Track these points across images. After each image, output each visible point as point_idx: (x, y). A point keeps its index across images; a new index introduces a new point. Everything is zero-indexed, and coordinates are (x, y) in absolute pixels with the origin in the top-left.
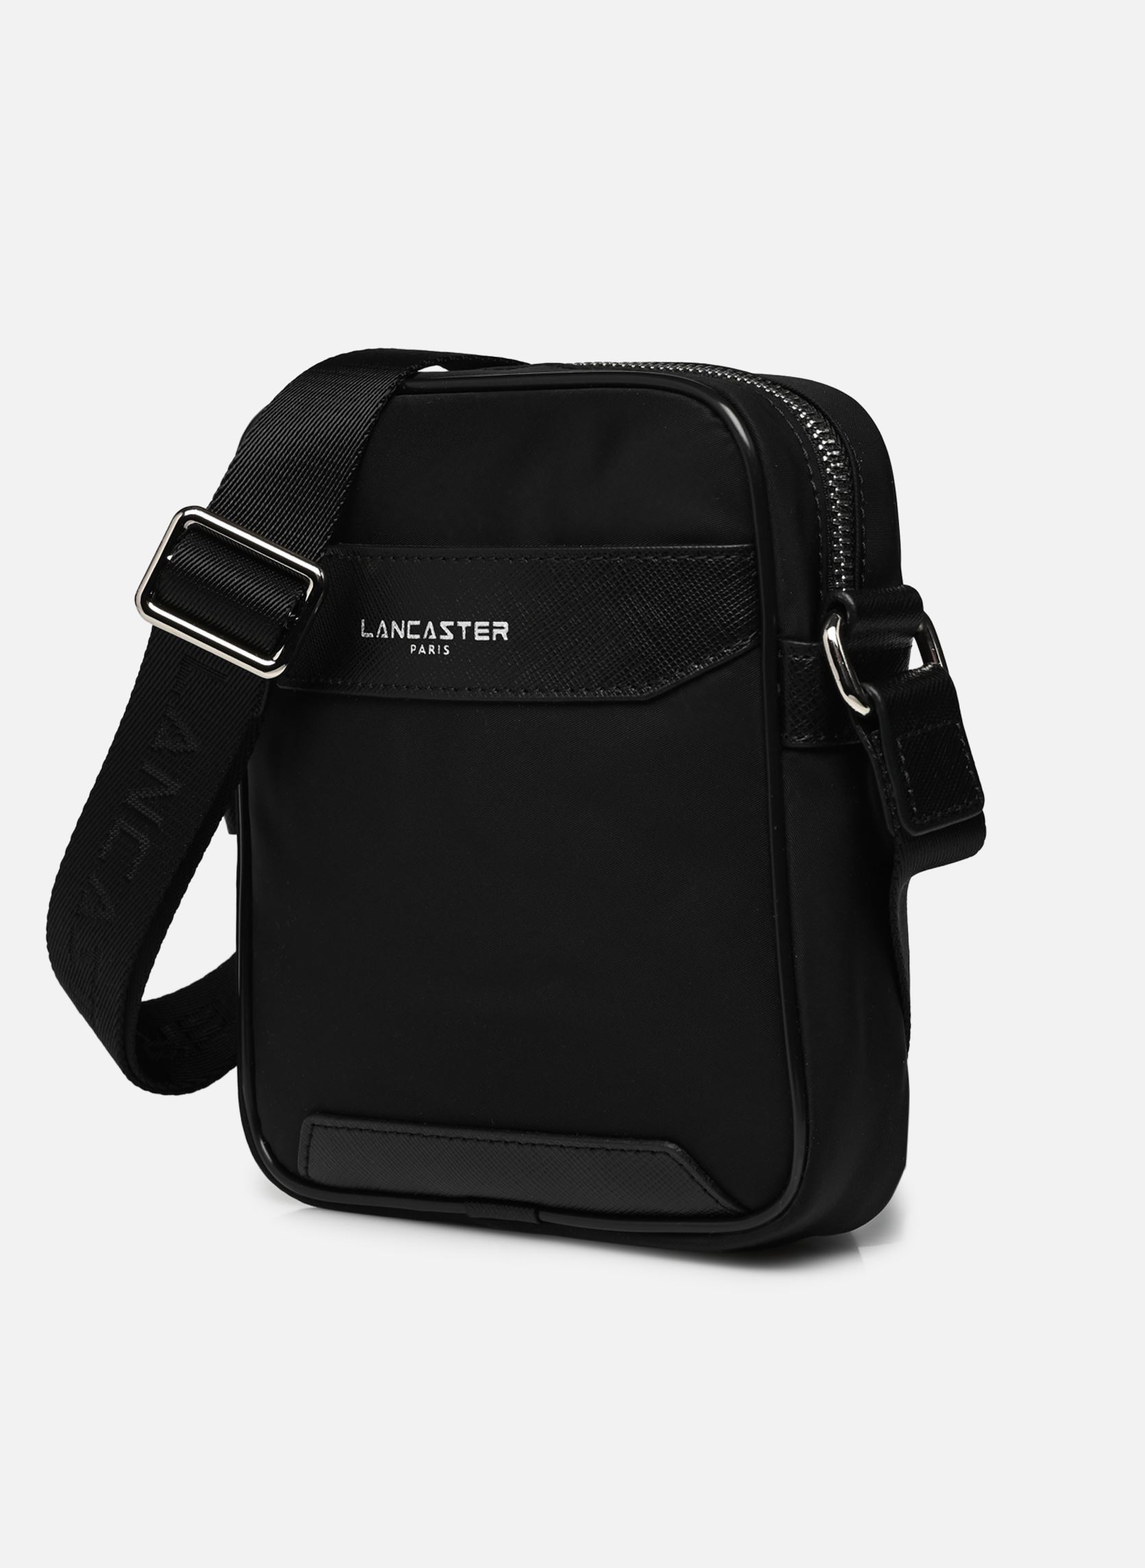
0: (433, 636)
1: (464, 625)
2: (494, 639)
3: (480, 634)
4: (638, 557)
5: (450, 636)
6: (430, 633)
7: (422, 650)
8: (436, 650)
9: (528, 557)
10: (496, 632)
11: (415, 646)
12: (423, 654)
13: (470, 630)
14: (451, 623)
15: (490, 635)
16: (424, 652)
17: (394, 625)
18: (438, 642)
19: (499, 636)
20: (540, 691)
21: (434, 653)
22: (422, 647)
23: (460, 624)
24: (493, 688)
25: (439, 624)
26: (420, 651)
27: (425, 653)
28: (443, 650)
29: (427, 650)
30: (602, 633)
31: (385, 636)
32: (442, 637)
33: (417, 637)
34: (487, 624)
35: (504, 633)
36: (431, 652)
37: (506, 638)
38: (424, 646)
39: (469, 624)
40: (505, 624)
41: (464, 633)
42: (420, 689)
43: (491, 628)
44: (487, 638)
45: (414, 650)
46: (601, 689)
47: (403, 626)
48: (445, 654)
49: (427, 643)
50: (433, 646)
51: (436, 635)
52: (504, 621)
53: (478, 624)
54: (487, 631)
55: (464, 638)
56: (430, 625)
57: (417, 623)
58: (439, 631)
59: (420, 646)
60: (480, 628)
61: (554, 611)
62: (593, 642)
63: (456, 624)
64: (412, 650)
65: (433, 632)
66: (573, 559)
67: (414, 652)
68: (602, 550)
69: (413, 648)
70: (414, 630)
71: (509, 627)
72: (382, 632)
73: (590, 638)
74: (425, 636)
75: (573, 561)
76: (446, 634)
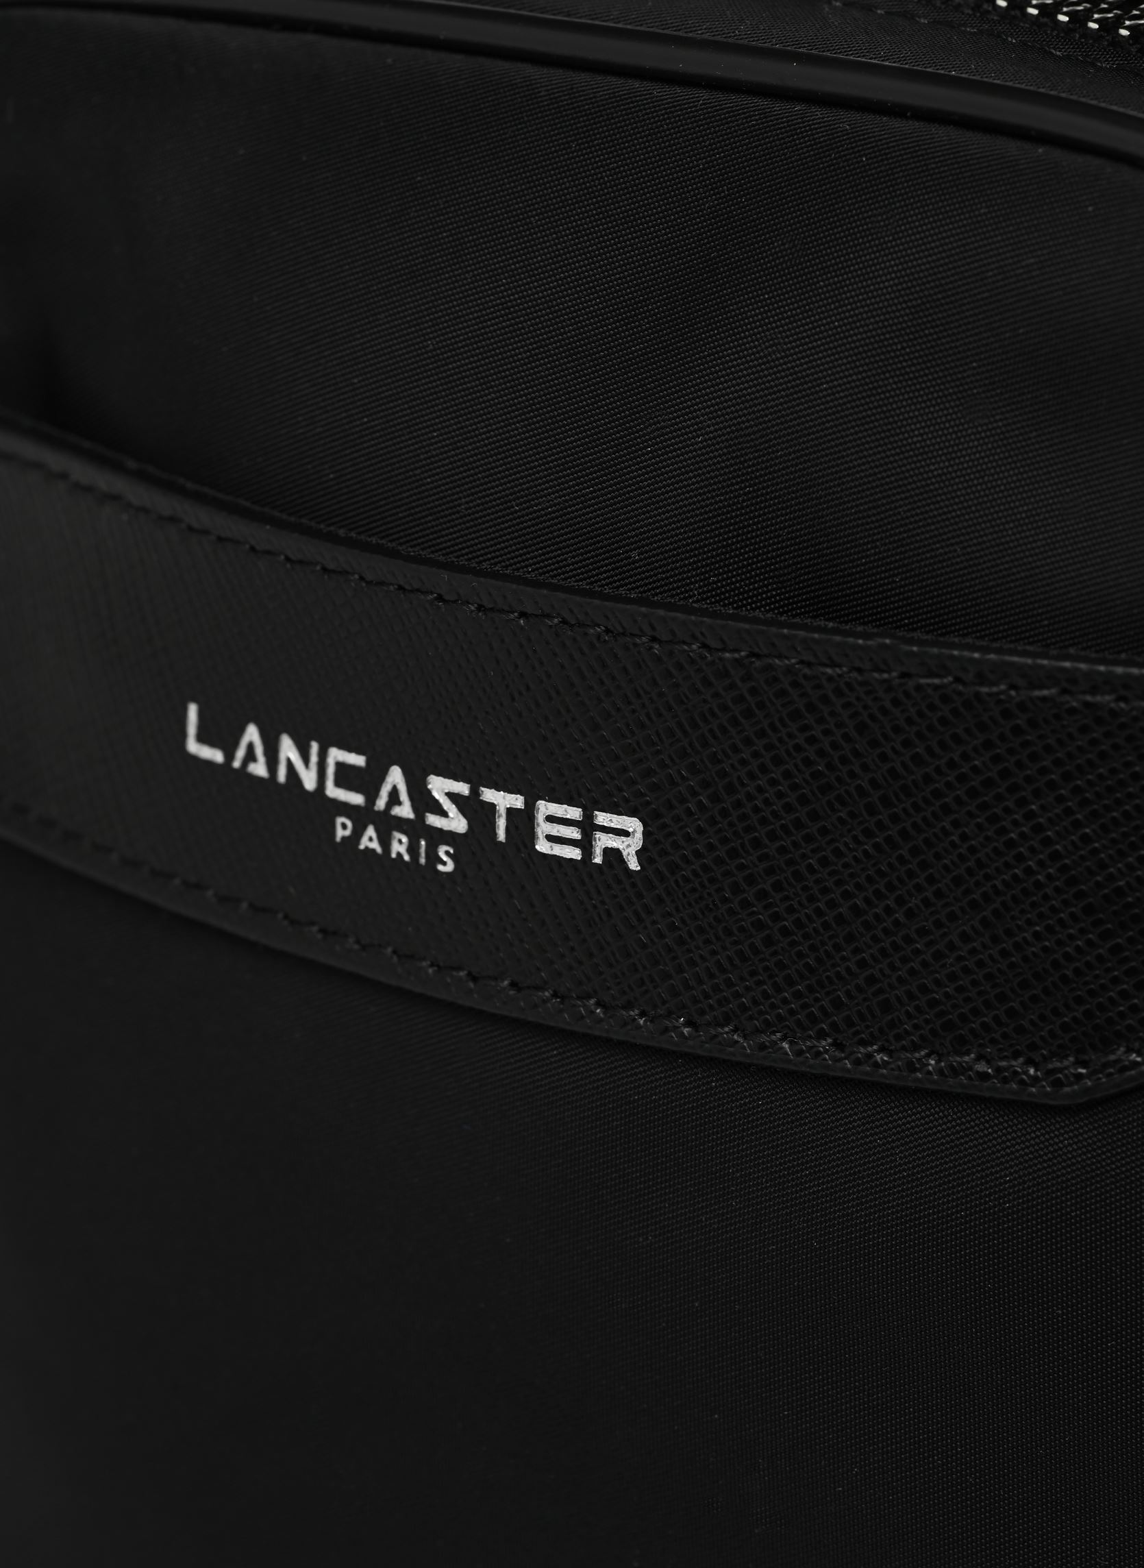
0: (405, 810)
1: (503, 801)
2: (598, 860)
3: (550, 838)
4: (1065, 691)
5: (457, 823)
6: (394, 798)
7: (370, 840)
8: (413, 849)
9: (713, 644)
10: (603, 841)
11: (349, 824)
12: (373, 850)
13: (522, 821)
14: (463, 788)
15: (586, 845)
16: (375, 845)
17: (288, 749)
18: (416, 829)
19: (613, 855)
20: (735, 1030)
21: (407, 858)
22: (371, 831)
23: (489, 795)
24: (589, 997)
25: (425, 784)
26: (364, 843)
27: (379, 850)
28: (434, 859)
29: (385, 842)
30: (939, 894)
31: (259, 769)
32: (433, 820)
33: (357, 799)
34: (575, 813)
35: (630, 848)
36: (399, 854)
37: (634, 865)
38: (377, 830)
39: (518, 801)
40: (633, 824)
41: (501, 824)
42: (364, 948)
43: (588, 827)
44: (574, 853)
45: (348, 833)
46: (928, 1056)
47: (314, 758)
48: (440, 868)
49: (387, 825)
50: (405, 839)
51: (415, 808)
52: (631, 813)
53: (545, 808)
54: (574, 833)
55: (501, 835)
56: (396, 776)
57: (358, 760)
58: (425, 802)
59: (364, 828)
60: (551, 819)
61: (788, 808)
62: (910, 914)
63: (475, 792)
64: (340, 833)
65: (404, 796)
66: (859, 670)
67: (343, 838)
68: (952, 657)
69: (344, 826)
70: (346, 776)
71: (646, 834)
72: (250, 756)
73: (900, 901)
74: (381, 803)
75: (854, 674)
76: (444, 814)
